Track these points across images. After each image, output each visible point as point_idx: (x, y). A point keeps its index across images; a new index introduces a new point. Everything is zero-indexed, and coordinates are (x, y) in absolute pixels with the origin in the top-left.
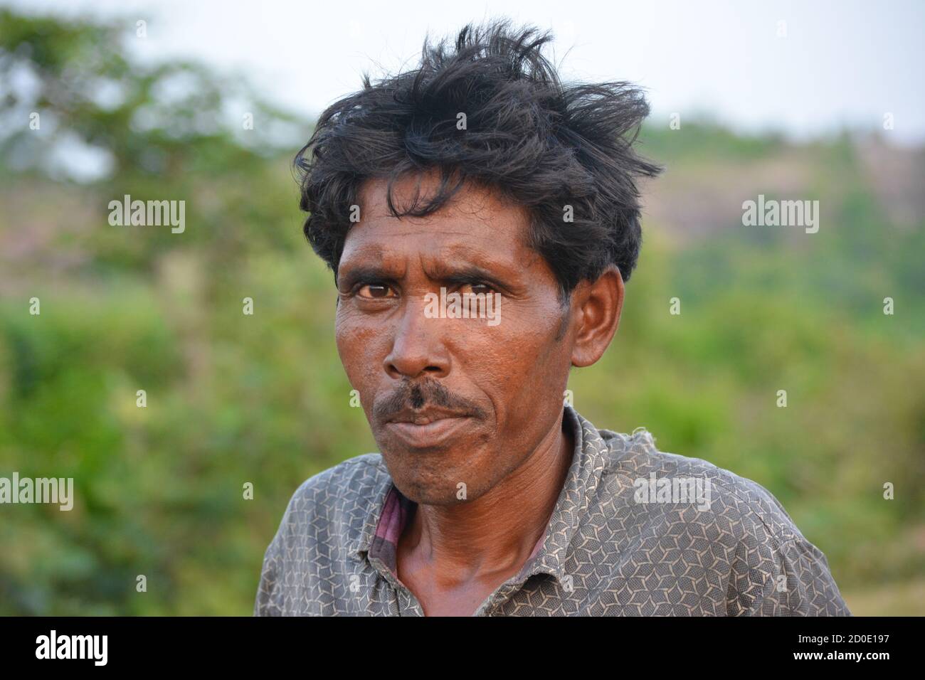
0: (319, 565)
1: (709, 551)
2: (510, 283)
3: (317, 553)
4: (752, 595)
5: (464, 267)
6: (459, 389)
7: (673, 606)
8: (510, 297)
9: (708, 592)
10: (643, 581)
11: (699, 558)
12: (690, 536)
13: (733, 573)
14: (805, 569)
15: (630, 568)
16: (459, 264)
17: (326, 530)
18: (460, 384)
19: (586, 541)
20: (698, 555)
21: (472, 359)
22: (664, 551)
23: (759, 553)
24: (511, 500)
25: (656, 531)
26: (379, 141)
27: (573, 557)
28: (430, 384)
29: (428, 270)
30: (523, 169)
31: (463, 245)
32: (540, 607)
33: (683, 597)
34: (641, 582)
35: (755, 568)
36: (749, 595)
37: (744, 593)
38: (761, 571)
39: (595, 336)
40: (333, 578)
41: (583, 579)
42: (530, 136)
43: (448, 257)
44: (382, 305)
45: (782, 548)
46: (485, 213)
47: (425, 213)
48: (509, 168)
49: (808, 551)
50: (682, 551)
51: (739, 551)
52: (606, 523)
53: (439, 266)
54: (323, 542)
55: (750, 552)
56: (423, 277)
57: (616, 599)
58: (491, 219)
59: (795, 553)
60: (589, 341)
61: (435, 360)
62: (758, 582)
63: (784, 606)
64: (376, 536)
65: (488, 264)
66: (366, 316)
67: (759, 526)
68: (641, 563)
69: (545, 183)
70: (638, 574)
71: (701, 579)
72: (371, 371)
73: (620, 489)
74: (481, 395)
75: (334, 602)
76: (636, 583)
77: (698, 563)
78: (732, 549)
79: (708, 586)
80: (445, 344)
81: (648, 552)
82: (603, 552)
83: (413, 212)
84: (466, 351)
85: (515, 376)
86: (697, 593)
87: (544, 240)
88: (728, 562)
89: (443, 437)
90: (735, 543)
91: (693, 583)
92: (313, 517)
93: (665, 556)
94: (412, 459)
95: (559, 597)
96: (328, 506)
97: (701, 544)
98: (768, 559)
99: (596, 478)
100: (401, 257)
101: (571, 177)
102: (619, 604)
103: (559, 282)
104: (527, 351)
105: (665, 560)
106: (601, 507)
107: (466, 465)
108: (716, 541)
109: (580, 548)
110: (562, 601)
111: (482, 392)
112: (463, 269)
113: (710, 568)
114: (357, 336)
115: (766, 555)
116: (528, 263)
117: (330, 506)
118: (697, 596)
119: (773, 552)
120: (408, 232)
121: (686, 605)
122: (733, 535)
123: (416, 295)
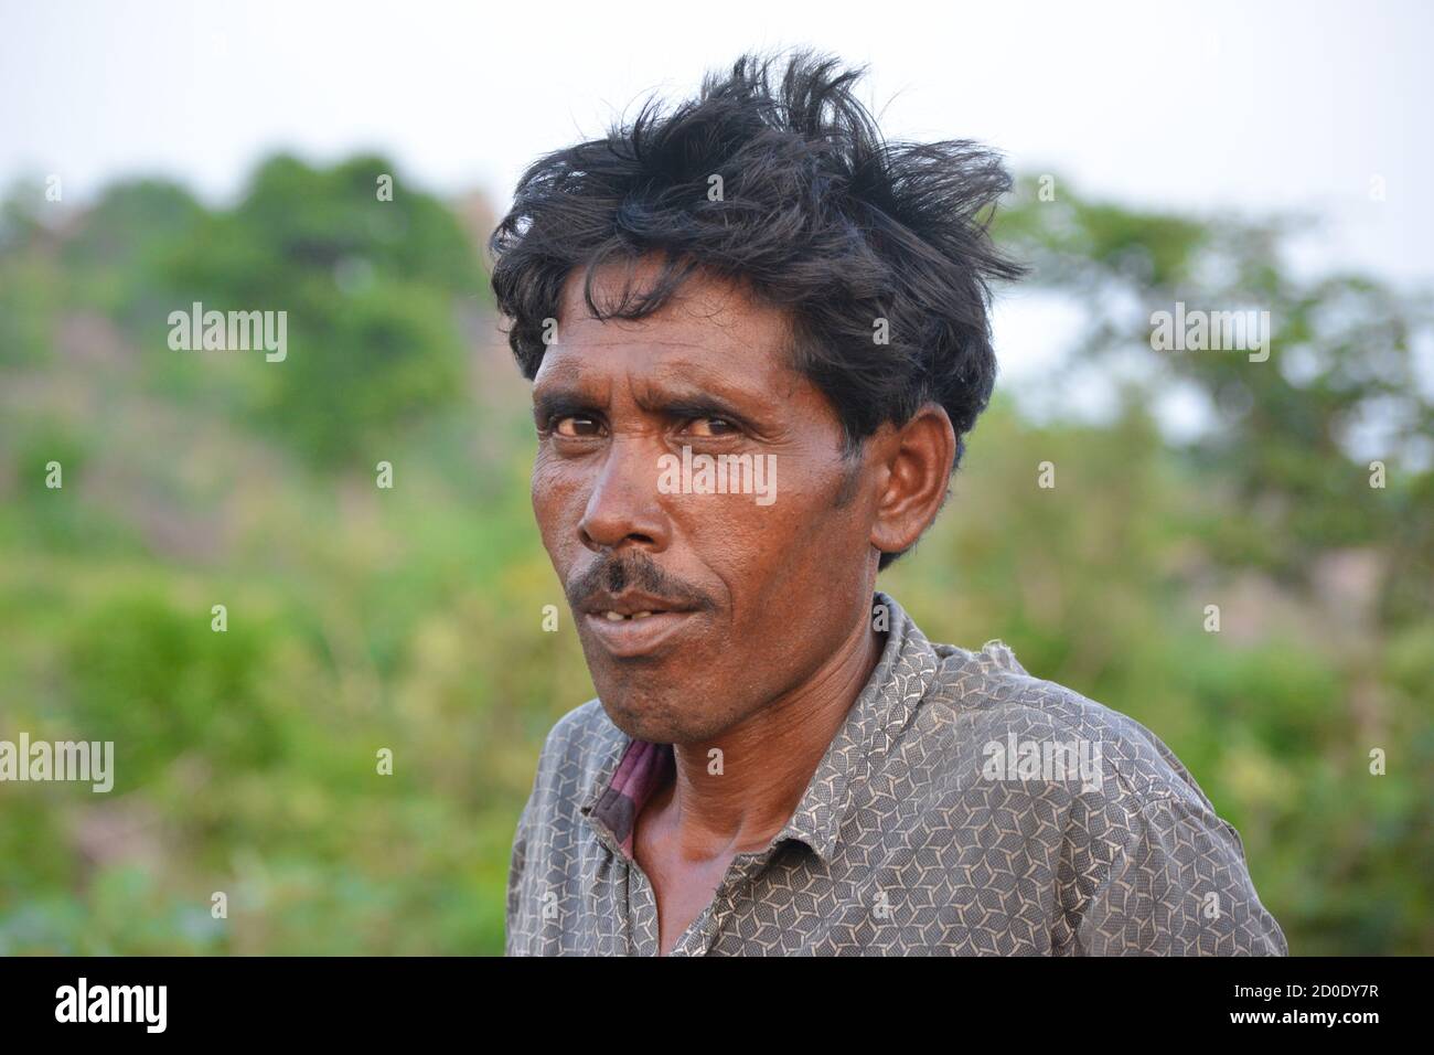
0: (555, 829)
1: (1030, 813)
2: (757, 419)
3: (556, 813)
4: (1095, 877)
5: (690, 393)
6: (682, 570)
7: (978, 890)
8: (759, 441)
9: (1030, 872)
10: (938, 854)
11: (1016, 822)
12: (1004, 789)
13: (1066, 845)
14: (1182, 842)
15: (920, 836)
16: (683, 389)
17: (575, 782)
18: (682, 564)
19: (876, 798)
20: (1015, 817)
21: (700, 527)
22: (968, 811)
23: (1105, 816)
24: (780, 738)
25: (961, 782)
26: (579, 210)
27: (854, 821)
28: (639, 560)
29: (639, 395)
30: (771, 253)
31: (689, 361)
32: (803, 891)
33: (993, 879)
34: (935, 855)
35: (1099, 838)
36: (1092, 878)
37: (1084, 874)
38: (1107, 841)
39: (909, 507)
40: (571, 849)
41: (865, 852)
42: (788, 206)
43: (666, 377)
44: (586, 446)
45: (1144, 810)
46: (725, 317)
47: (637, 315)
48: (751, 250)
49: (1191, 816)
50: (993, 810)
51: (1073, 812)
52: (909, 774)
53: (652, 391)
54: (568, 799)
55: (1092, 815)
56: (632, 406)
57: (900, 879)
58: (734, 325)
59: (1169, 819)
60: (899, 514)
61: (641, 526)
62: (1103, 859)
63: (1145, 895)
64: (609, 788)
65: (724, 390)
66: (566, 462)
67: (1111, 777)
68: (936, 828)
69: (805, 274)
70: (930, 844)
71: (1019, 852)
72: (567, 539)
73: (935, 725)
74: (714, 580)
75: (565, 882)
76: (929, 857)
77: (1015, 828)
78: (1064, 809)
79: (1031, 862)
80: (661, 504)
81: (947, 813)
82: (898, 815)
83: (622, 312)
84: (692, 515)
85: (764, 555)
86: (1012, 873)
87: (814, 359)
88: (1057, 828)
89: (655, 642)
90: (1068, 801)
91: (1008, 858)
92: (562, 763)
93: (969, 818)
94: (619, 672)
95: (830, 878)
96: (582, 748)
97: (1019, 802)
98: (1118, 826)
99: (906, 709)
100: (602, 377)
101: (849, 268)
102: (903, 886)
103: (842, 424)
104: (781, 518)
105: (970, 824)
106: (903, 750)
107: (693, 686)
108: (1040, 797)
109: (865, 807)
110: (834, 883)
111: (715, 576)
112: (687, 395)
113: (1033, 837)
114: (553, 488)
115: (1117, 817)
116: (787, 392)
117: (586, 748)
118: (1012, 877)
119: (1129, 815)
120: (615, 341)
121: (997, 890)
122: (1066, 789)
123: (622, 432)
